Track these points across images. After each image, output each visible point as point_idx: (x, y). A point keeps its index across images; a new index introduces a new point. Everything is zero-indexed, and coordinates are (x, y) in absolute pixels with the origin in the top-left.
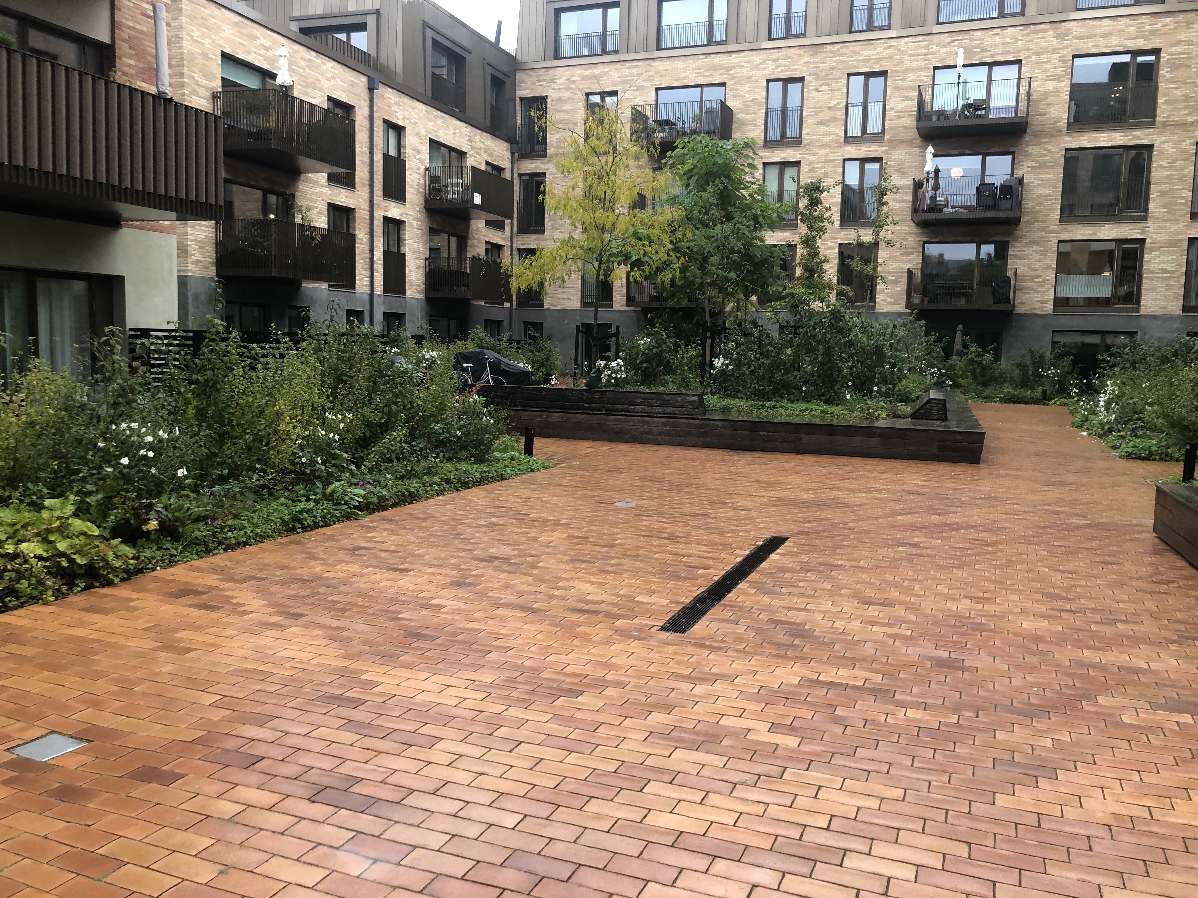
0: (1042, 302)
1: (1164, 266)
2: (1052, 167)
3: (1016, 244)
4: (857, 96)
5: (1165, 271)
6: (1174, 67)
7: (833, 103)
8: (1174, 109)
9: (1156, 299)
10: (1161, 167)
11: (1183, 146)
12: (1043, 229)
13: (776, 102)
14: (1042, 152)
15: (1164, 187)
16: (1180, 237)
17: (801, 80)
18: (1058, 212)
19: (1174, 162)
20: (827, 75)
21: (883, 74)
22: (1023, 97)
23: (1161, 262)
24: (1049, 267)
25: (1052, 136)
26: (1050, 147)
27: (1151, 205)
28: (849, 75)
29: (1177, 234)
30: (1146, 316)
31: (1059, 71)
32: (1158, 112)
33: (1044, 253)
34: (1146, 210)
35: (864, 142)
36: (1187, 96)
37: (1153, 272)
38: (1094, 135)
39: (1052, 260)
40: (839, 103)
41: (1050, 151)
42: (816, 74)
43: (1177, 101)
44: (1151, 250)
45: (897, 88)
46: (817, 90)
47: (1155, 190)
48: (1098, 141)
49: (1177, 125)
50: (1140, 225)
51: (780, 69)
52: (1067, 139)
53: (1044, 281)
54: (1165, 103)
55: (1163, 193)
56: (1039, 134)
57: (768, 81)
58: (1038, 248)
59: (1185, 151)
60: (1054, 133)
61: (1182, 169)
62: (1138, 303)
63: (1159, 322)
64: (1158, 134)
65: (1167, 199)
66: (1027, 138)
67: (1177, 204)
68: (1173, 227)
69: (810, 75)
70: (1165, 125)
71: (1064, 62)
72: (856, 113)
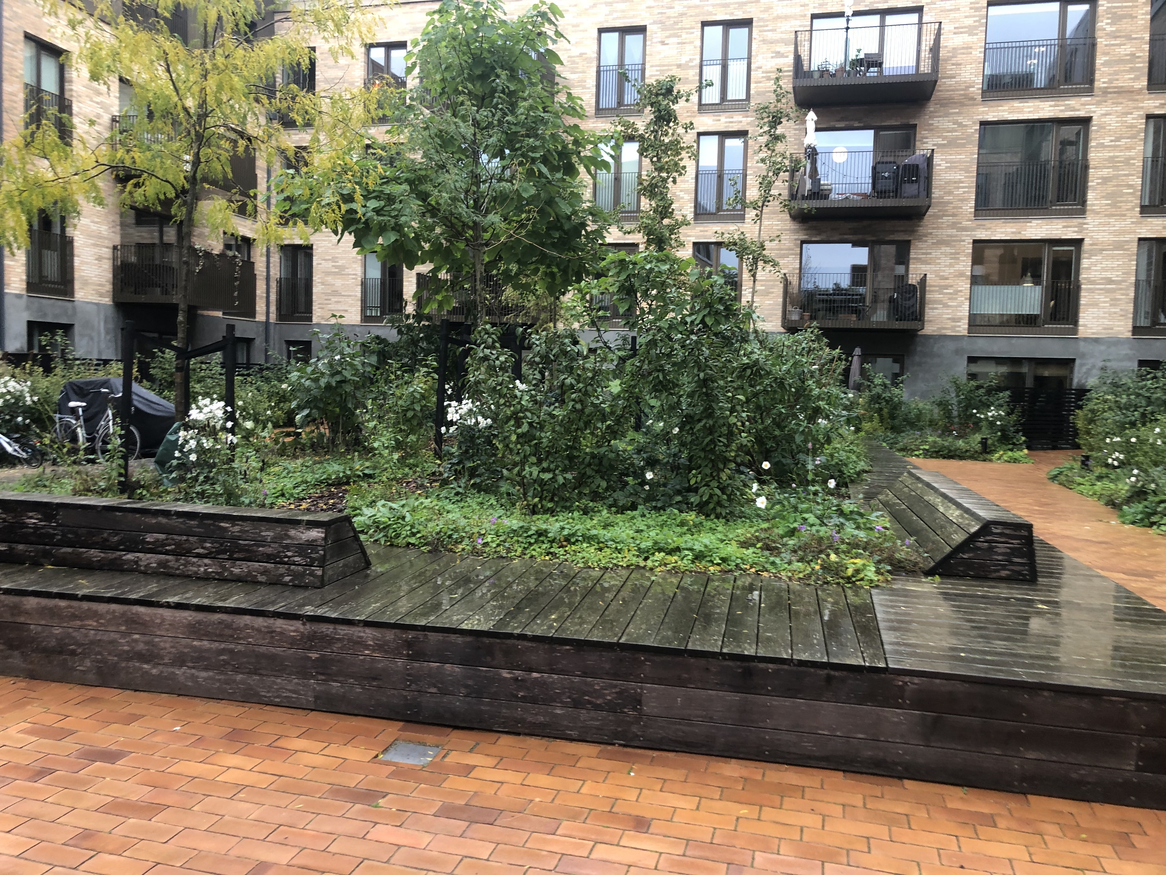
0: (953, 320)
1: (1108, 275)
2: (963, 145)
3: (920, 245)
4: (713, 50)
5: (1110, 281)
6: (1116, 18)
7: (683, 60)
8: (1116, 73)
9: (1099, 318)
10: (1103, 146)
11: (1129, 119)
12: (953, 226)
13: (610, 57)
14: (951, 126)
15: (1105, 172)
16: (1127, 237)
17: (642, 29)
18: (972, 203)
19: (1118, 139)
20: (676, 23)
21: (747, 23)
22: (925, 54)
23: (1103, 269)
24: (961, 274)
25: (962, 105)
26: (960, 119)
27: (1091, 196)
28: (704, 24)
29: (1124, 232)
30: (1086, 339)
31: (970, 22)
32: (1097, 75)
33: (955, 256)
34: (1084, 202)
35: (724, 111)
36: (1133, 55)
37: (1093, 282)
38: (1016, 104)
39: (965, 265)
40: (691, 60)
41: (960, 125)
42: (661, 22)
43: (1120, 61)
44: (1092, 254)
45: (764, 41)
46: (663, 43)
47: (1094, 176)
48: (1021, 112)
49: (1121, 92)
50: (1076, 222)
51: (615, 15)
52: (982, 109)
53: (957, 292)
54: (1105, 64)
55: (1106, 180)
56: (947, 103)
57: (601, 31)
58: (948, 250)
59: (1132, 126)
60: (966, 101)
61: (1129, 149)
62: (1076, 323)
63: (1103, 348)
64: (1098, 104)
65: (1110, 188)
66: (931, 107)
67: (1123, 195)
68: (1117, 224)
69: (655, 23)
70: (1105, 92)
71: (977, 9)
72: (713, 73)
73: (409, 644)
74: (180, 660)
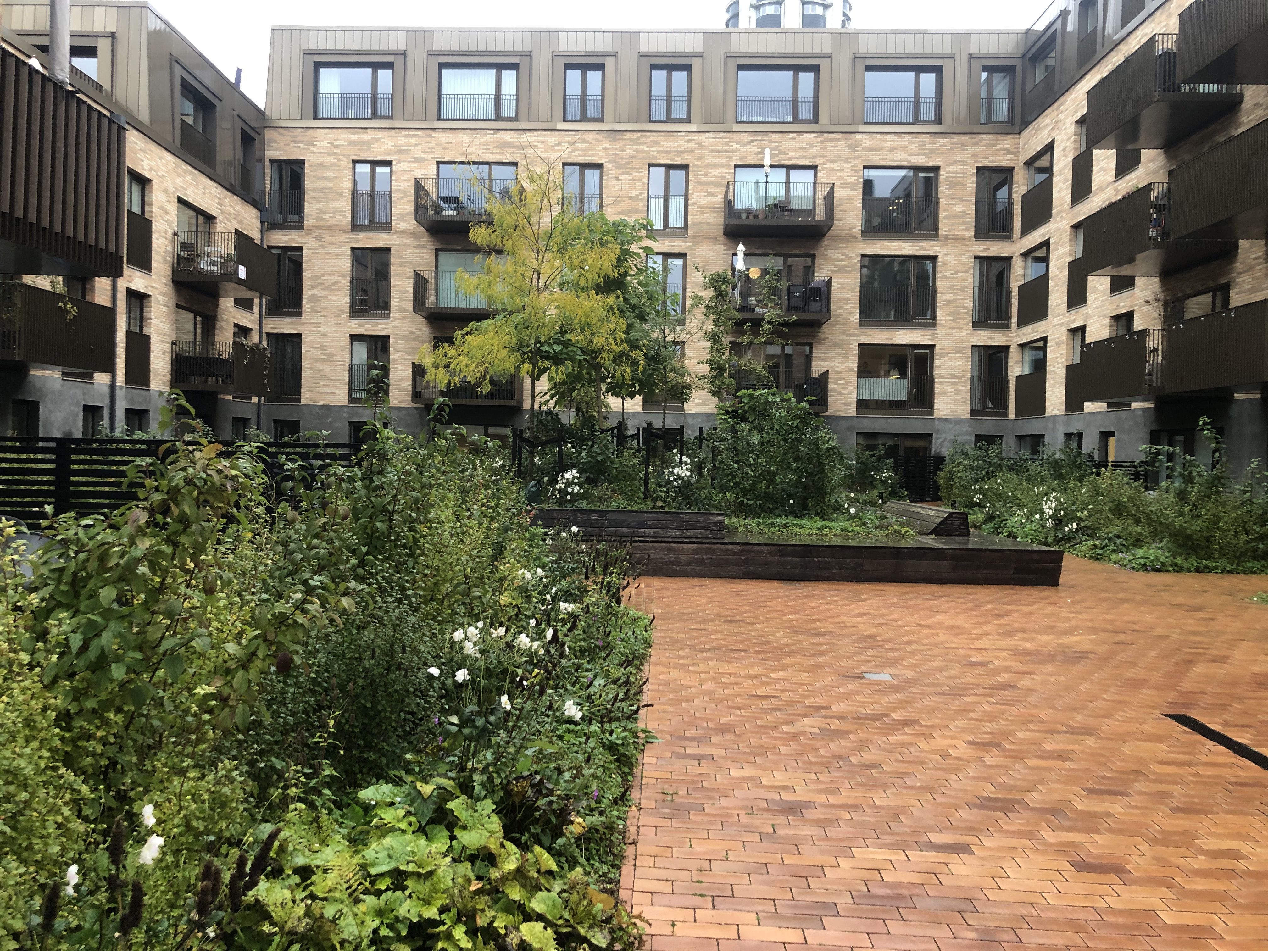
0: (846, 404)
1: (953, 372)
2: (849, 272)
3: (819, 346)
4: (657, 187)
5: (953, 376)
6: (952, 185)
7: (634, 193)
8: (953, 225)
9: (947, 403)
10: (945, 277)
11: (963, 259)
12: (844, 332)
13: (572, 187)
14: (840, 256)
15: (949, 297)
16: (965, 344)
17: (600, 166)
18: (857, 316)
19: (955, 273)
20: (628, 163)
21: (685, 167)
22: (820, 201)
23: (950, 368)
24: (851, 370)
25: (847, 241)
26: (847, 252)
27: (939, 313)
28: (650, 165)
29: (963, 341)
30: (939, 419)
31: (851, 180)
32: (940, 226)
33: (846, 355)
34: (934, 317)
35: (668, 236)
36: (964, 212)
37: (943, 377)
38: (886, 243)
39: (853, 363)
40: (640, 194)
41: (847, 256)
42: (615, 162)
43: (955, 216)
44: (942, 356)
45: (699, 183)
46: (617, 179)
47: (941, 299)
48: (889, 249)
49: (957, 239)
50: (930, 332)
51: (577, 153)
52: (862, 245)
53: (847, 383)
54: (946, 217)
55: (949, 302)
56: (838, 239)
57: (564, 164)
58: (840, 351)
59: (964, 264)
60: (850, 239)
61: (963, 280)
62: (932, 406)
63: (951, 426)
64: (942, 246)
65: (951, 308)
66: (826, 242)
67: (960, 313)
68: (957, 335)
69: (610, 162)
70: (946, 238)
71: (856, 171)
72: (657, 206)
73: (780, 551)
74: (689, 564)
